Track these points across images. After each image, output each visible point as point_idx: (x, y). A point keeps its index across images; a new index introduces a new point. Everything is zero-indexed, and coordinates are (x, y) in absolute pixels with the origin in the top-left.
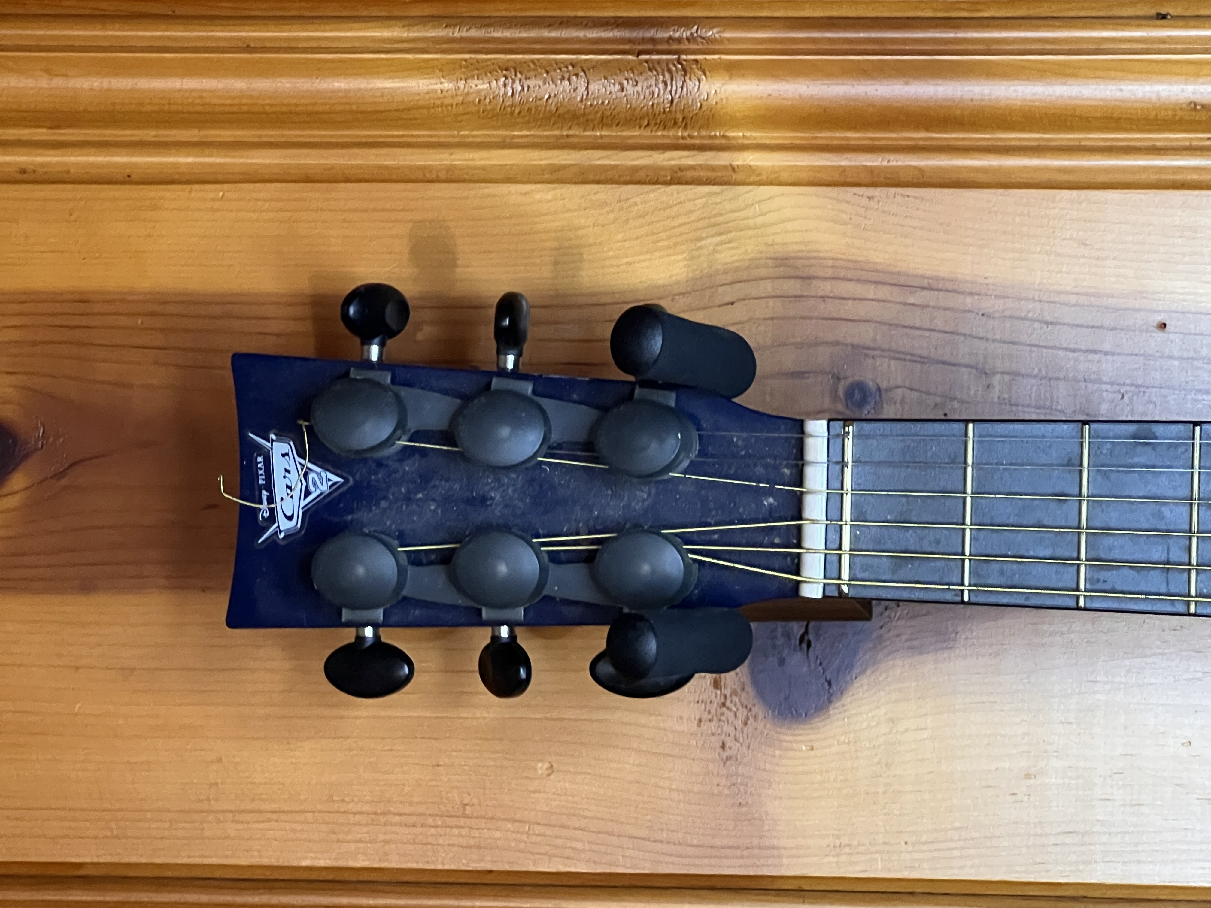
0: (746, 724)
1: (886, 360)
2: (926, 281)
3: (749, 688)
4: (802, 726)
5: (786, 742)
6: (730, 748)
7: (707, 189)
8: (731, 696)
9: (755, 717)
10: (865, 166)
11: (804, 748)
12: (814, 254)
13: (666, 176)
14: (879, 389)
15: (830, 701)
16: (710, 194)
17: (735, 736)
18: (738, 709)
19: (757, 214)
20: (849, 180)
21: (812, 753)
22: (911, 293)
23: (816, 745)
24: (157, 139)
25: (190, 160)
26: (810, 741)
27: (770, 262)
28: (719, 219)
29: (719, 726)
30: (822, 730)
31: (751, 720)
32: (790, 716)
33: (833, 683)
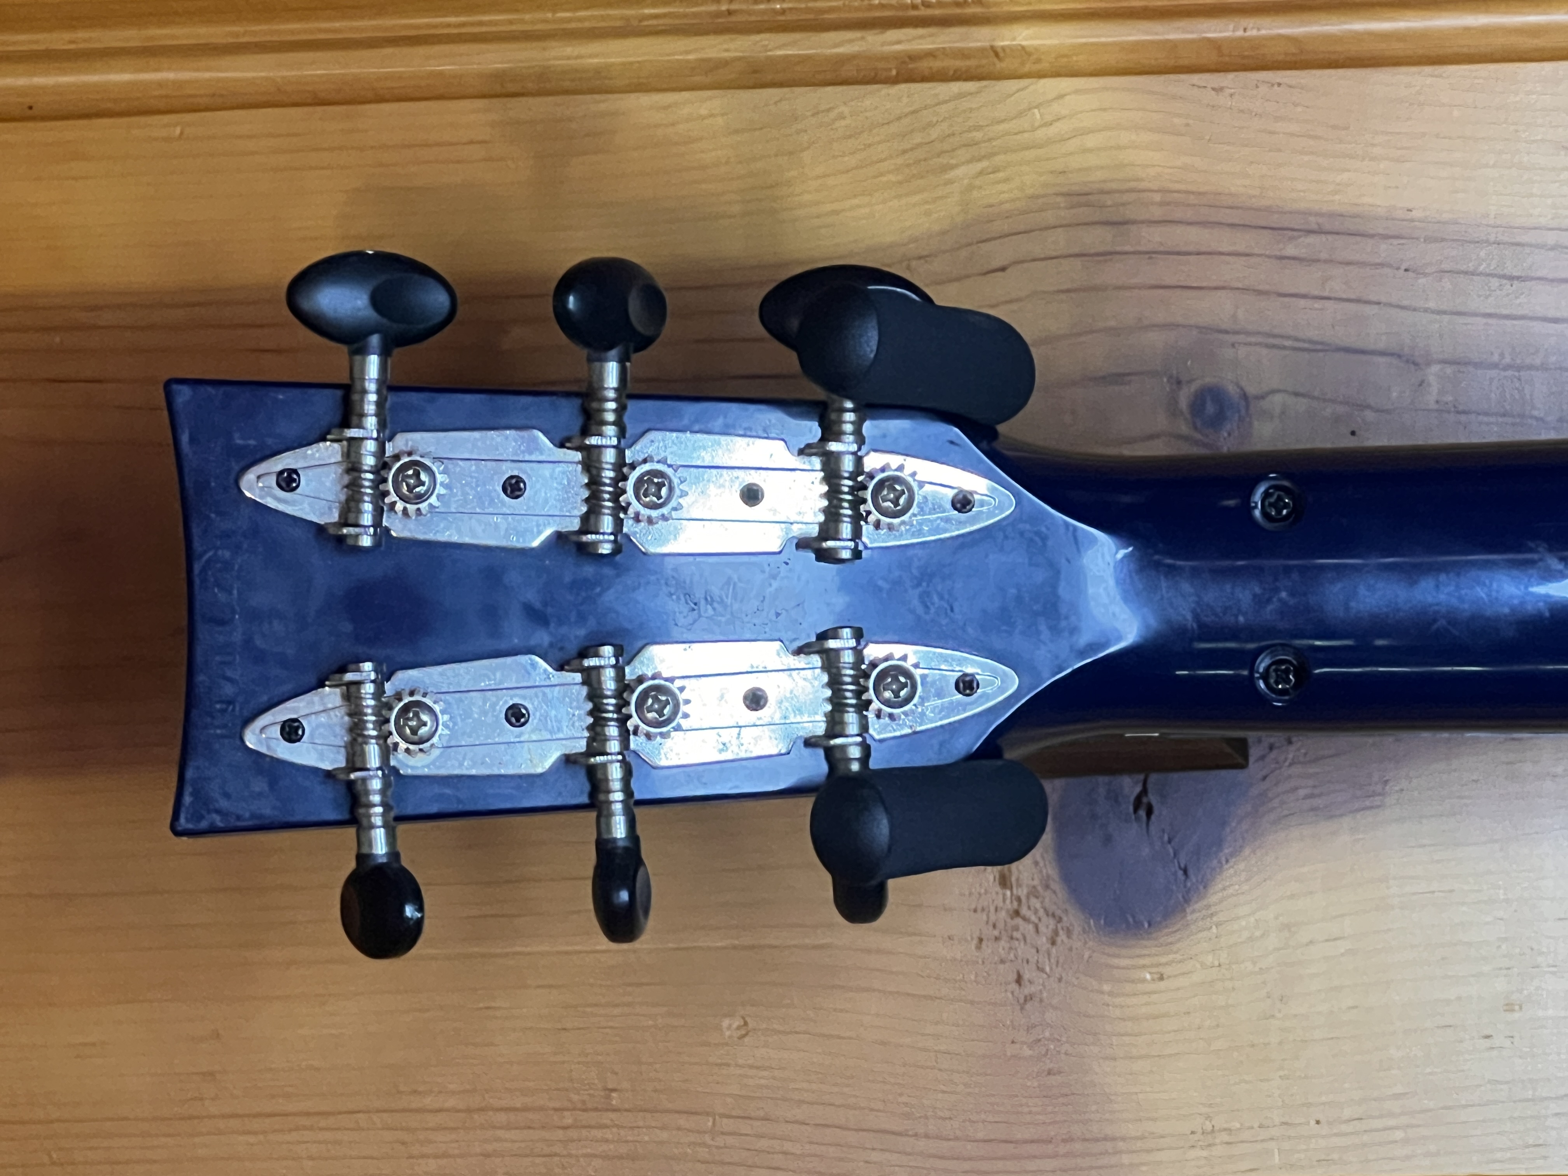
0: (1053, 943)
1: (1254, 349)
2: (1312, 219)
3: (1056, 886)
4: (1145, 942)
5: (1121, 968)
6: (1030, 982)
7: (956, 87)
8: (1028, 898)
9: (1069, 933)
10: (1209, 40)
11: (1148, 976)
12: (1133, 185)
13: (890, 69)
14: (1245, 396)
15: (1187, 901)
16: (961, 96)
17: (1038, 961)
18: (1040, 920)
19: (1037, 124)
20: (1186, 62)
21: (1162, 985)
22: (1291, 239)
23: (1167, 971)
24: (72, 46)
25: (126, 77)
26: (1159, 965)
27: (1062, 201)
28: (978, 135)
29: (1011, 948)
30: (1175, 948)
31: (1062, 936)
32: (1124, 926)
33: (1191, 872)
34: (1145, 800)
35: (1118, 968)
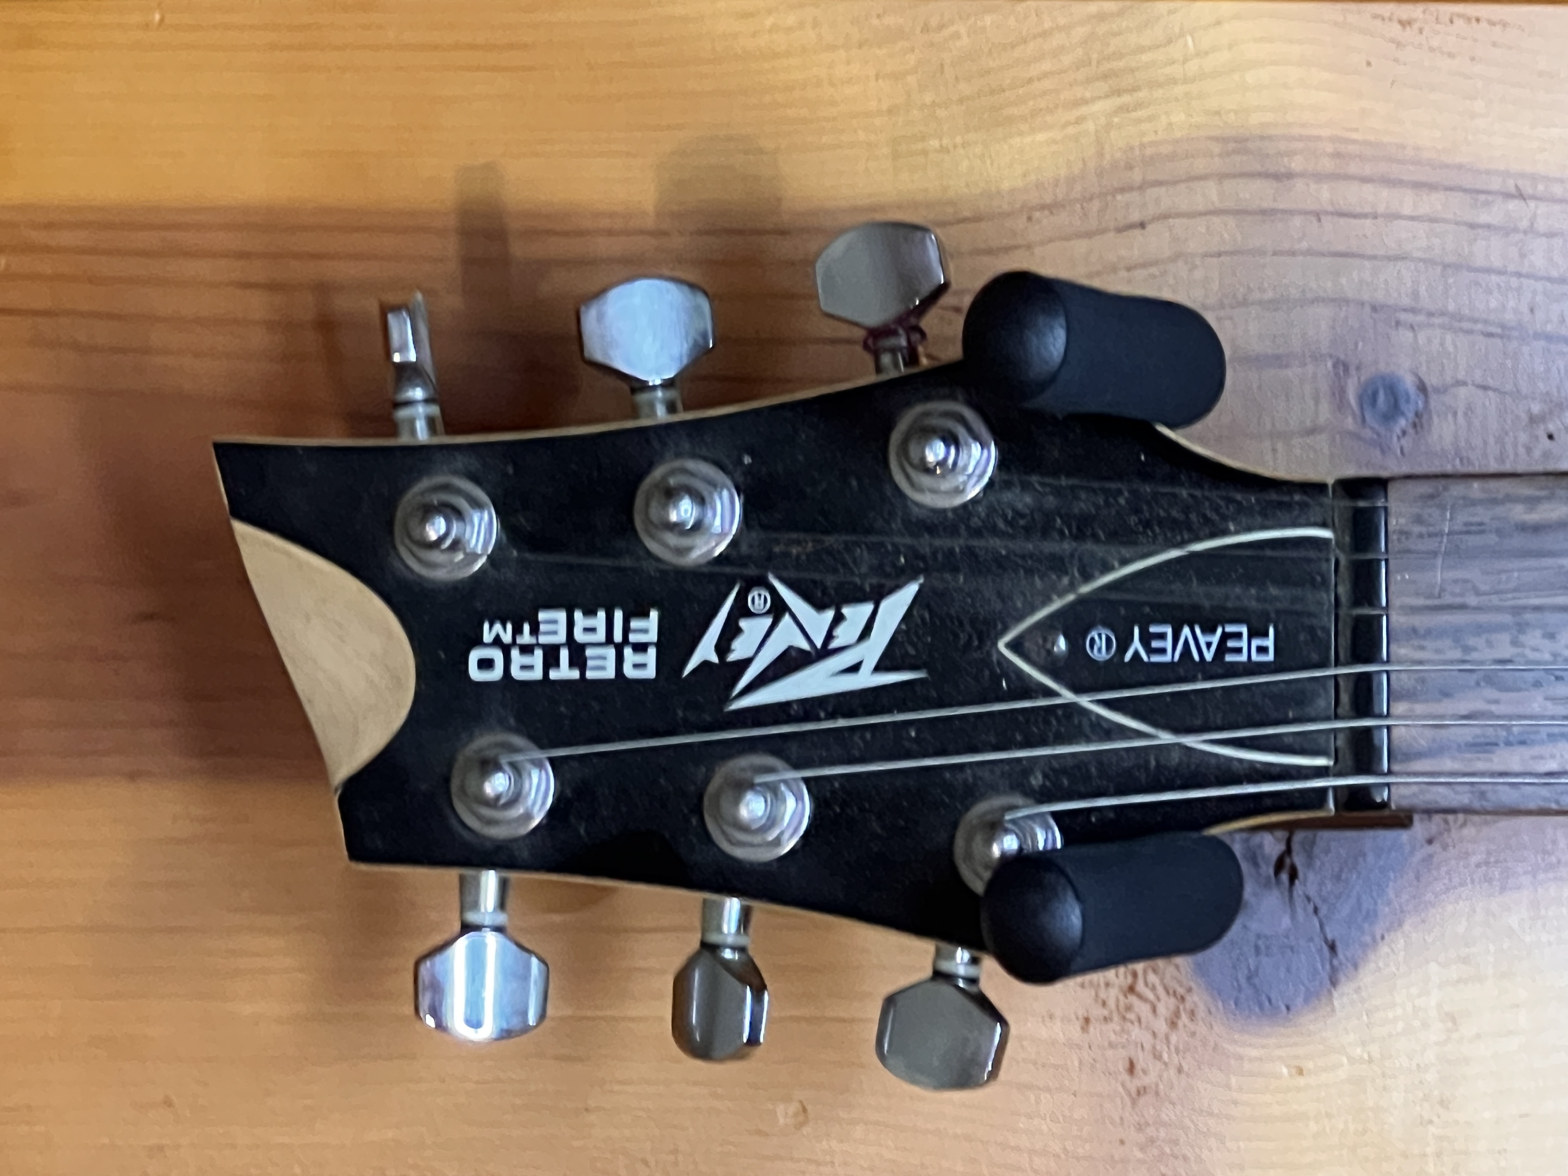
0: (1174, 1025)
1: (1438, 332)
2: (1511, 181)
4: (1281, 1029)
5: (1251, 1060)
6: (1145, 1072)
8: (1145, 972)
9: (1192, 1014)
14: (1422, 388)
15: (1334, 982)
16: (1100, 17)
17: (1154, 1048)
18: (1158, 998)
19: (1190, 54)
21: (1301, 1081)
22: (1484, 204)
23: (1308, 1065)
26: (1297, 1057)
27: (1216, 148)
28: (1118, 65)
29: (1123, 1031)
30: (1318, 1037)
31: (1184, 1018)
32: (1257, 1009)
33: (1339, 948)
34: (1288, 861)
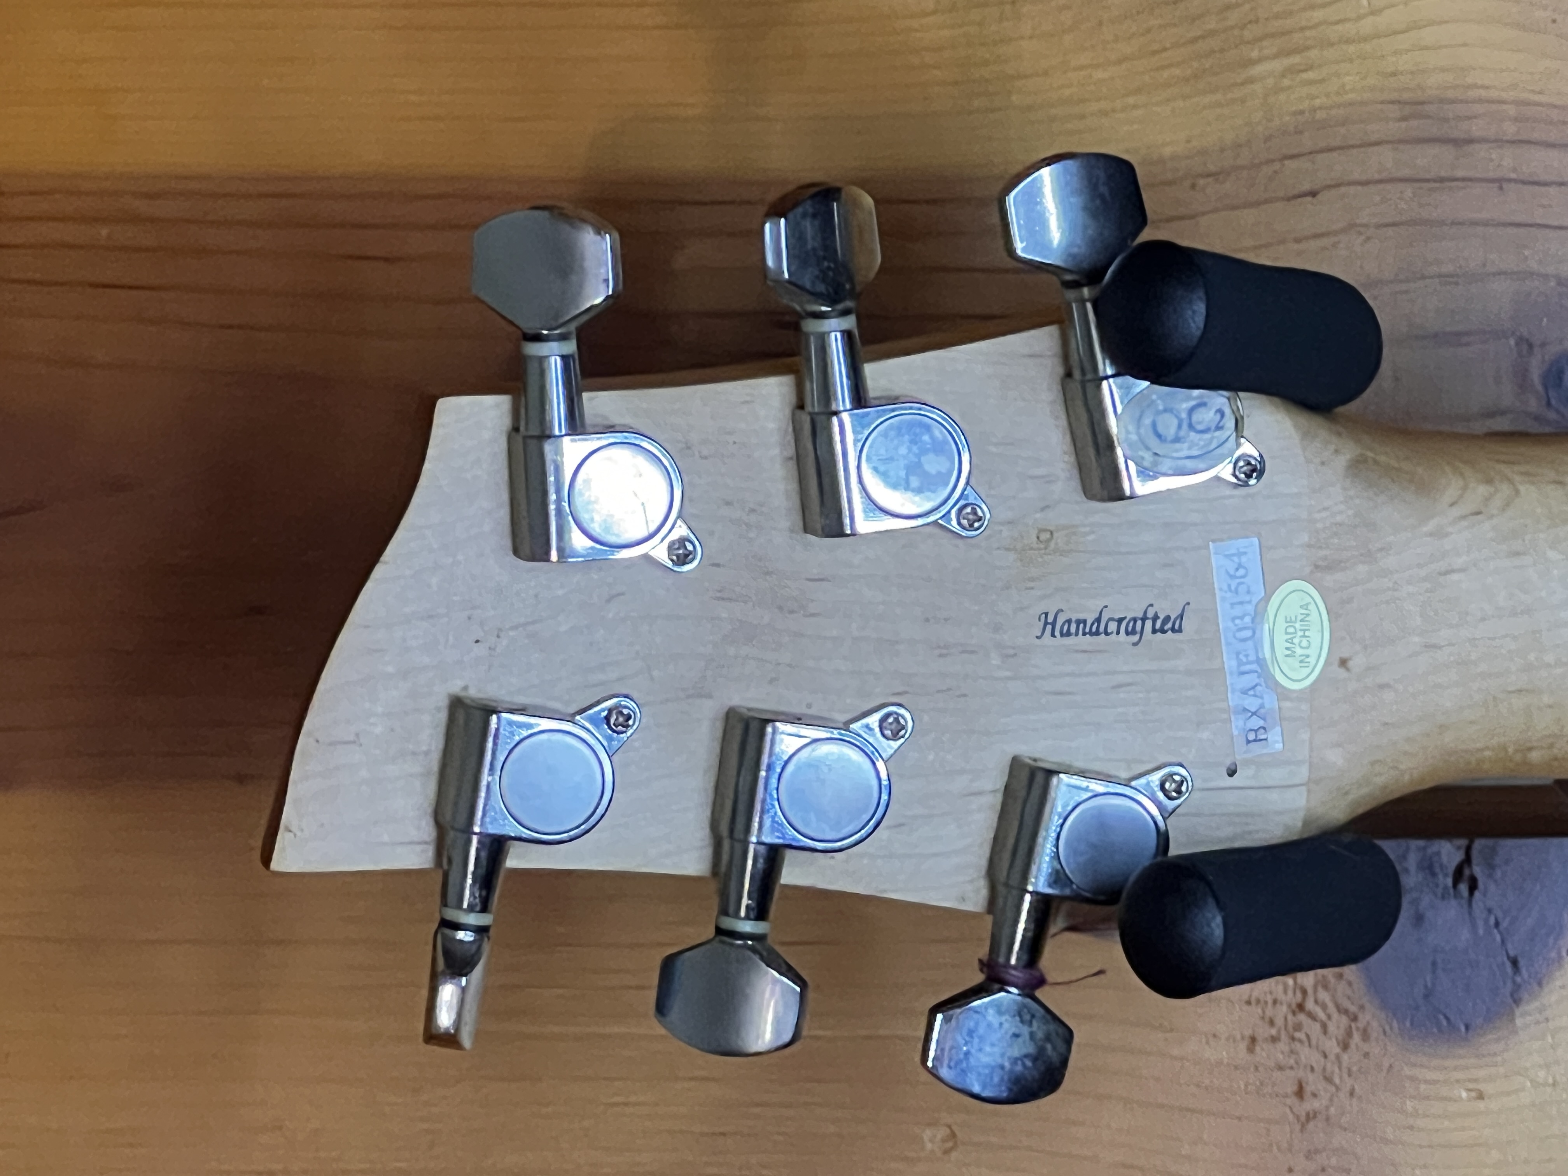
0: (1345, 1047)
3: (1352, 975)
4: (1461, 1052)
5: (1429, 1082)
6: (1315, 1096)
8: (1315, 989)
9: (1365, 1035)
15: (1517, 1002)
17: (1324, 1069)
18: (1329, 1017)
21: (1481, 1105)
23: (1488, 1088)
26: (1476, 1080)
27: (1391, 110)
28: (1288, 23)
29: (1292, 1052)
30: (1499, 1059)
31: (1356, 1038)
32: (1435, 1030)
33: (1522, 963)
34: (1467, 872)
35: (1426, 1082)
